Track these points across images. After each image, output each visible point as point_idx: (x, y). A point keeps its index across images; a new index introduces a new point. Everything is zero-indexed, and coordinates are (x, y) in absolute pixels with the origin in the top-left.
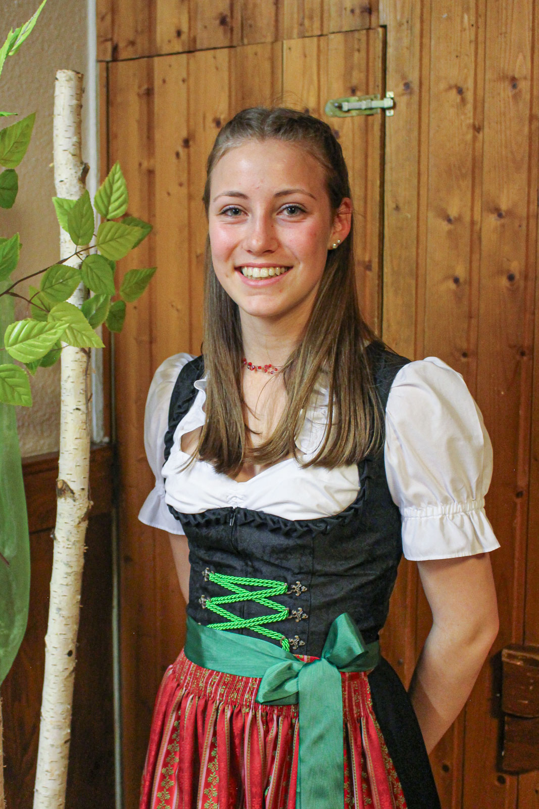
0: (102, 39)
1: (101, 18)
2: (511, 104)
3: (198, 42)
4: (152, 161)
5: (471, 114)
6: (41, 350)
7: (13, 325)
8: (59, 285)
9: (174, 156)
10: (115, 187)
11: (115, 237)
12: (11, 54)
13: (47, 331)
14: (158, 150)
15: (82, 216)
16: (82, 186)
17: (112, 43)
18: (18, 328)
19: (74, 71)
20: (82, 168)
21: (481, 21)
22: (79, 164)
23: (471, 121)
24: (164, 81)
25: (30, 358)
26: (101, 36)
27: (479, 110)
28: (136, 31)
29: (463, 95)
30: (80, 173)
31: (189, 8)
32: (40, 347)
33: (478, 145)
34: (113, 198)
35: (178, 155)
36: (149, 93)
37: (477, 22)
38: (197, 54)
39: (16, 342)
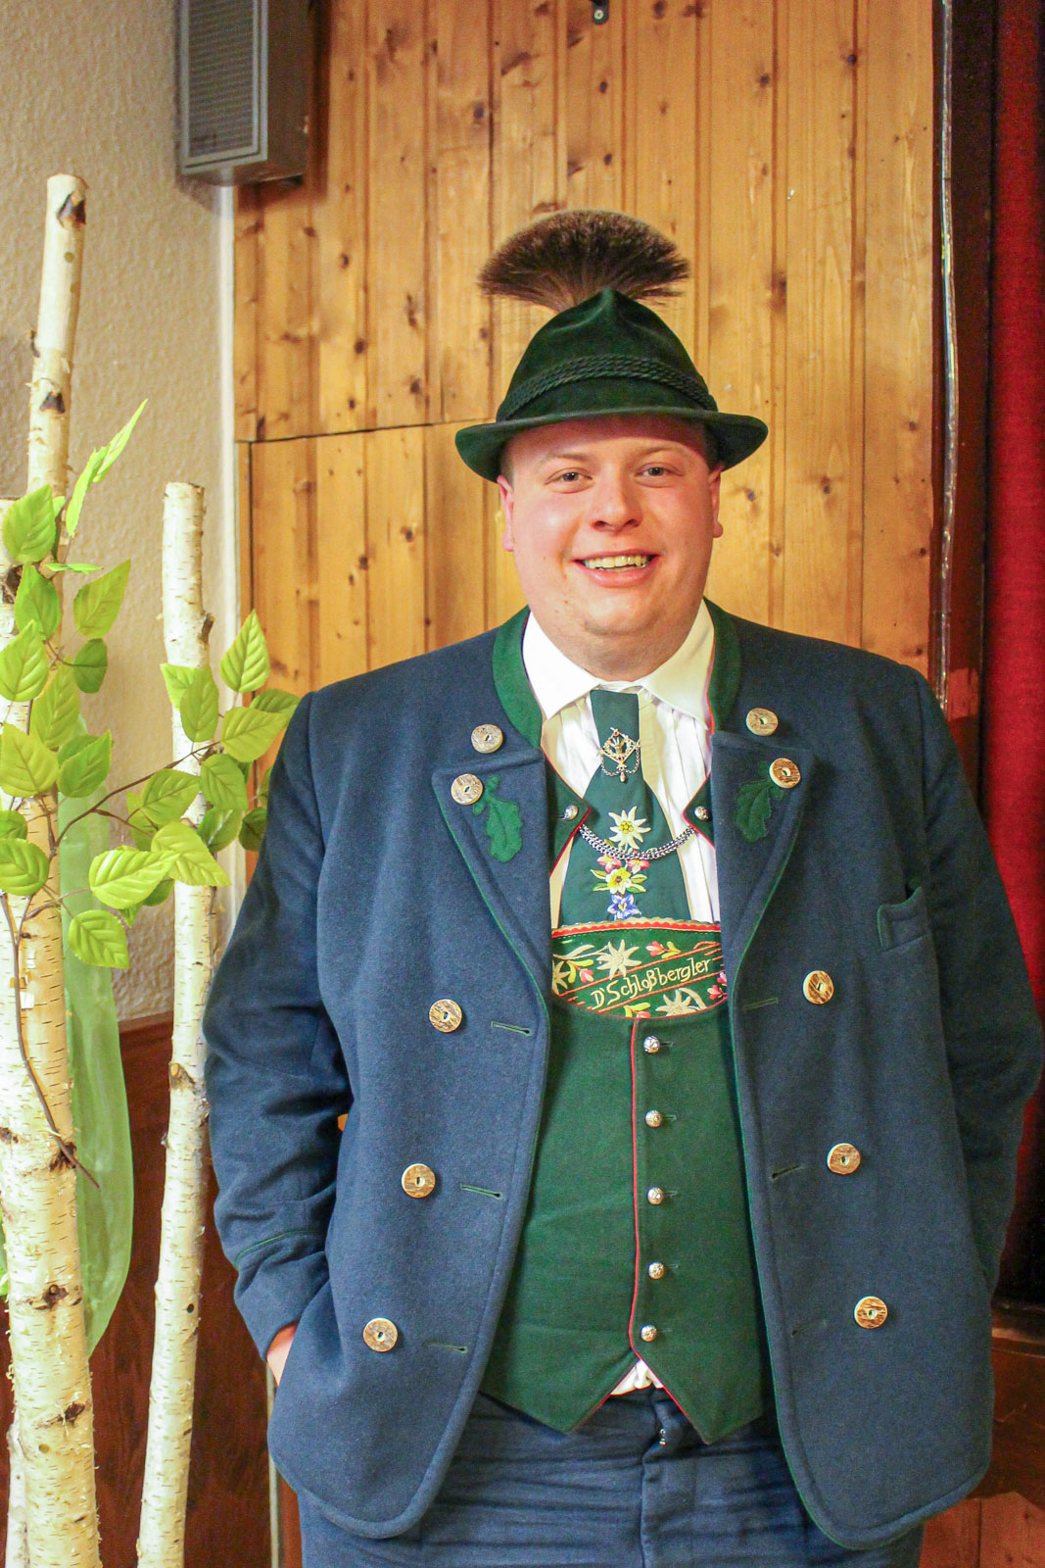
0: (243, 409)
1: (240, 379)
2: (823, 514)
3: (379, 416)
4: (315, 588)
5: (767, 529)
6: (140, 891)
7: (102, 856)
8: (168, 798)
9: (347, 581)
10: (250, 647)
11: (248, 729)
12: (96, 480)
13: (149, 864)
14: (323, 574)
15: (201, 701)
16: (203, 646)
17: (257, 417)
18: (109, 860)
19: (190, 484)
20: (202, 621)
21: (779, 394)
22: (198, 615)
23: (767, 539)
24: (331, 473)
25: (125, 903)
26: (241, 406)
27: (778, 522)
28: (292, 400)
29: (755, 501)
30: (199, 629)
31: (366, 369)
32: (141, 885)
33: (777, 573)
34: (247, 663)
35: (351, 579)
36: (310, 489)
37: (773, 397)
38: (377, 433)
39: (105, 880)
